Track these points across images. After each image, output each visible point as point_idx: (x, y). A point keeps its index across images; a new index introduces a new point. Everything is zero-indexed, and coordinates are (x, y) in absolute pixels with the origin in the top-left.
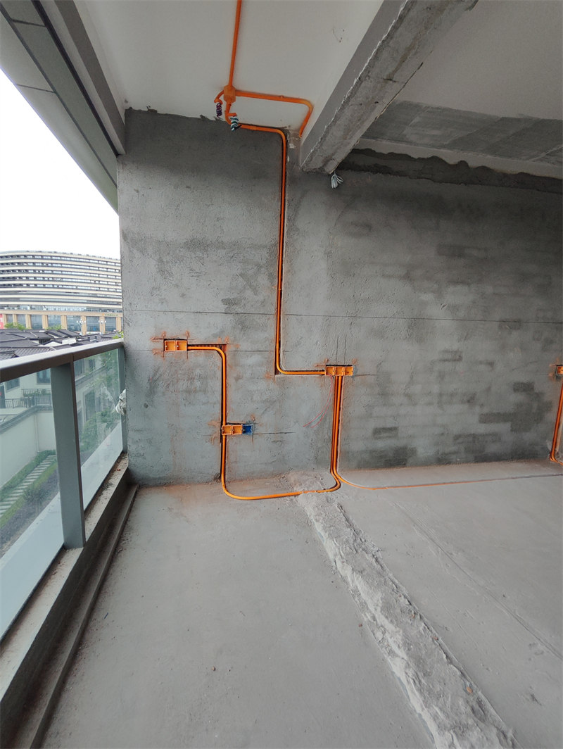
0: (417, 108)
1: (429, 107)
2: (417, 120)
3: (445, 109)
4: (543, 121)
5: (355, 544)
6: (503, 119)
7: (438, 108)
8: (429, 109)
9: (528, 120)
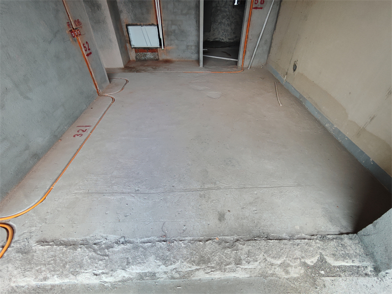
5: (99, 252)
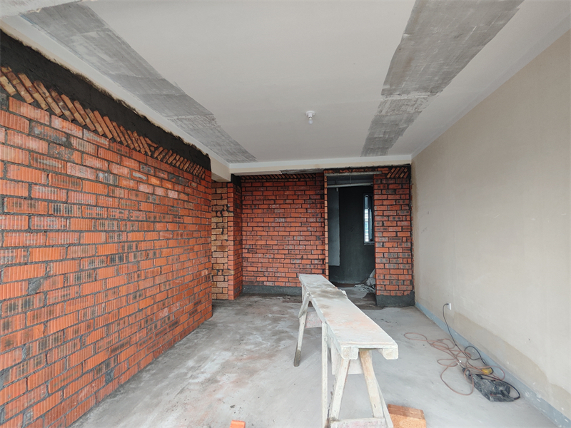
0: (99, 23)
1: (111, 31)
2: (93, 34)
3: (124, 43)
4: (186, 96)
6: (164, 80)
7: (117, 37)
8: (109, 33)
9: (178, 90)
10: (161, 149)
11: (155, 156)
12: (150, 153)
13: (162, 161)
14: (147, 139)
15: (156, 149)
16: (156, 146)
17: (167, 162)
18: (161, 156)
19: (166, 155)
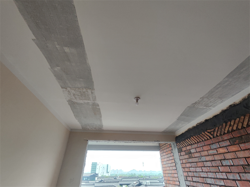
10: (217, 128)
11: (215, 135)
12: (212, 137)
13: (221, 135)
14: (208, 131)
15: (214, 131)
16: (213, 130)
17: (224, 134)
18: (219, 132)
19: (221, 130)
